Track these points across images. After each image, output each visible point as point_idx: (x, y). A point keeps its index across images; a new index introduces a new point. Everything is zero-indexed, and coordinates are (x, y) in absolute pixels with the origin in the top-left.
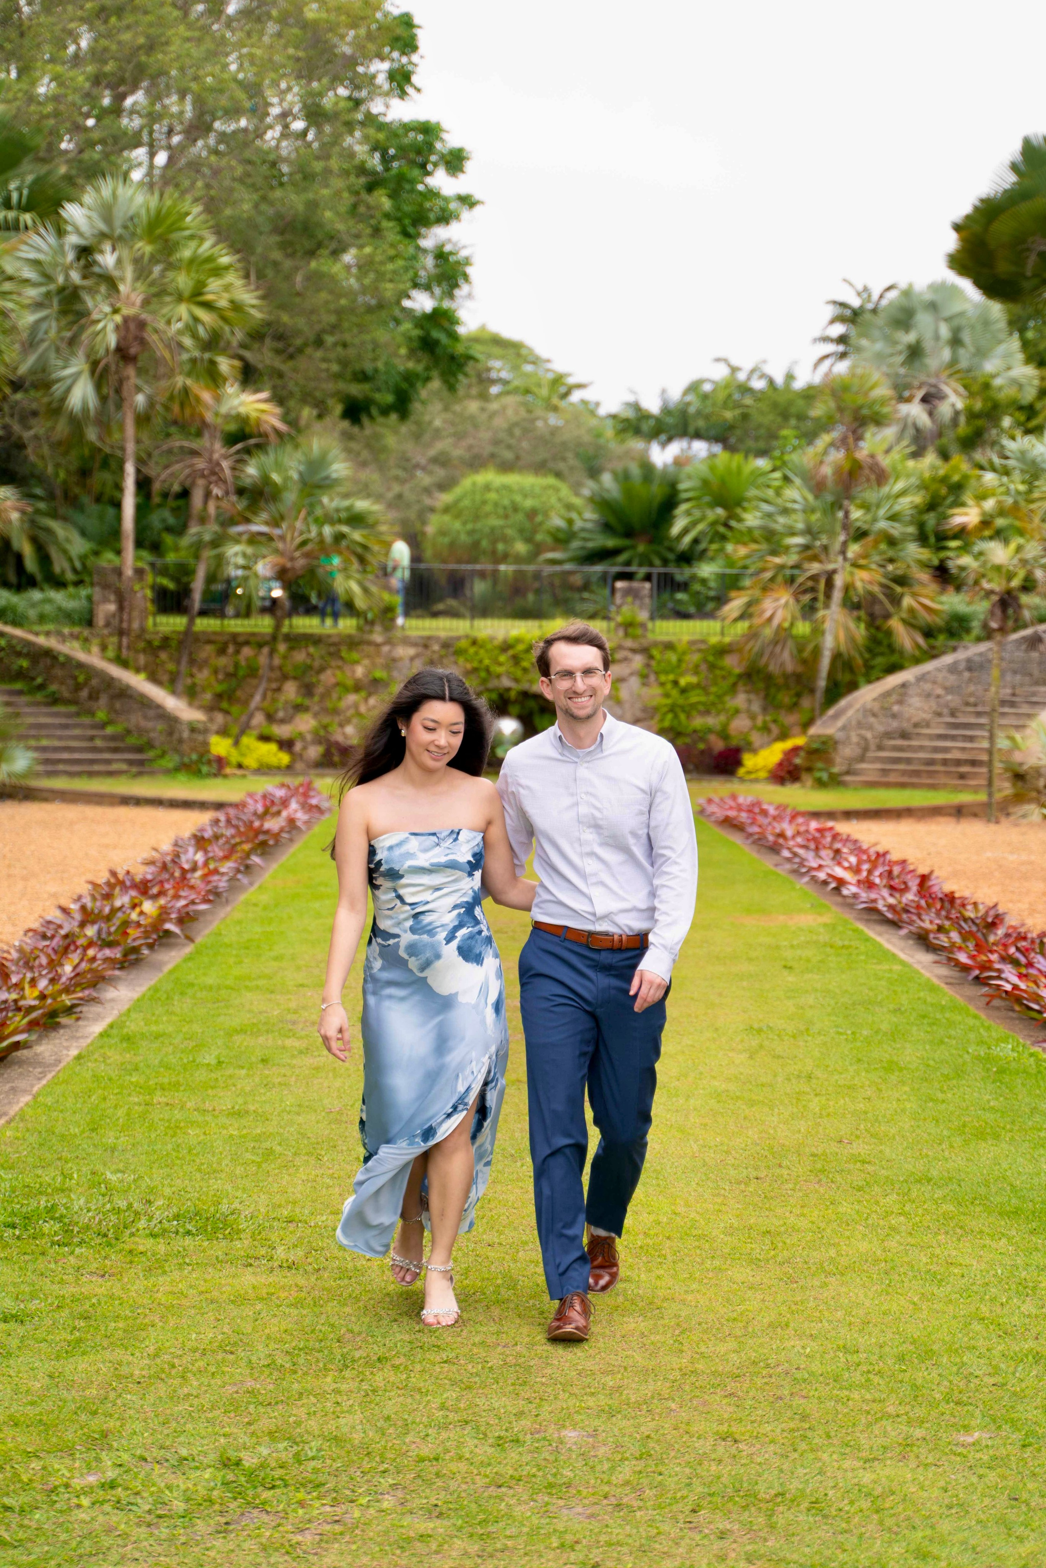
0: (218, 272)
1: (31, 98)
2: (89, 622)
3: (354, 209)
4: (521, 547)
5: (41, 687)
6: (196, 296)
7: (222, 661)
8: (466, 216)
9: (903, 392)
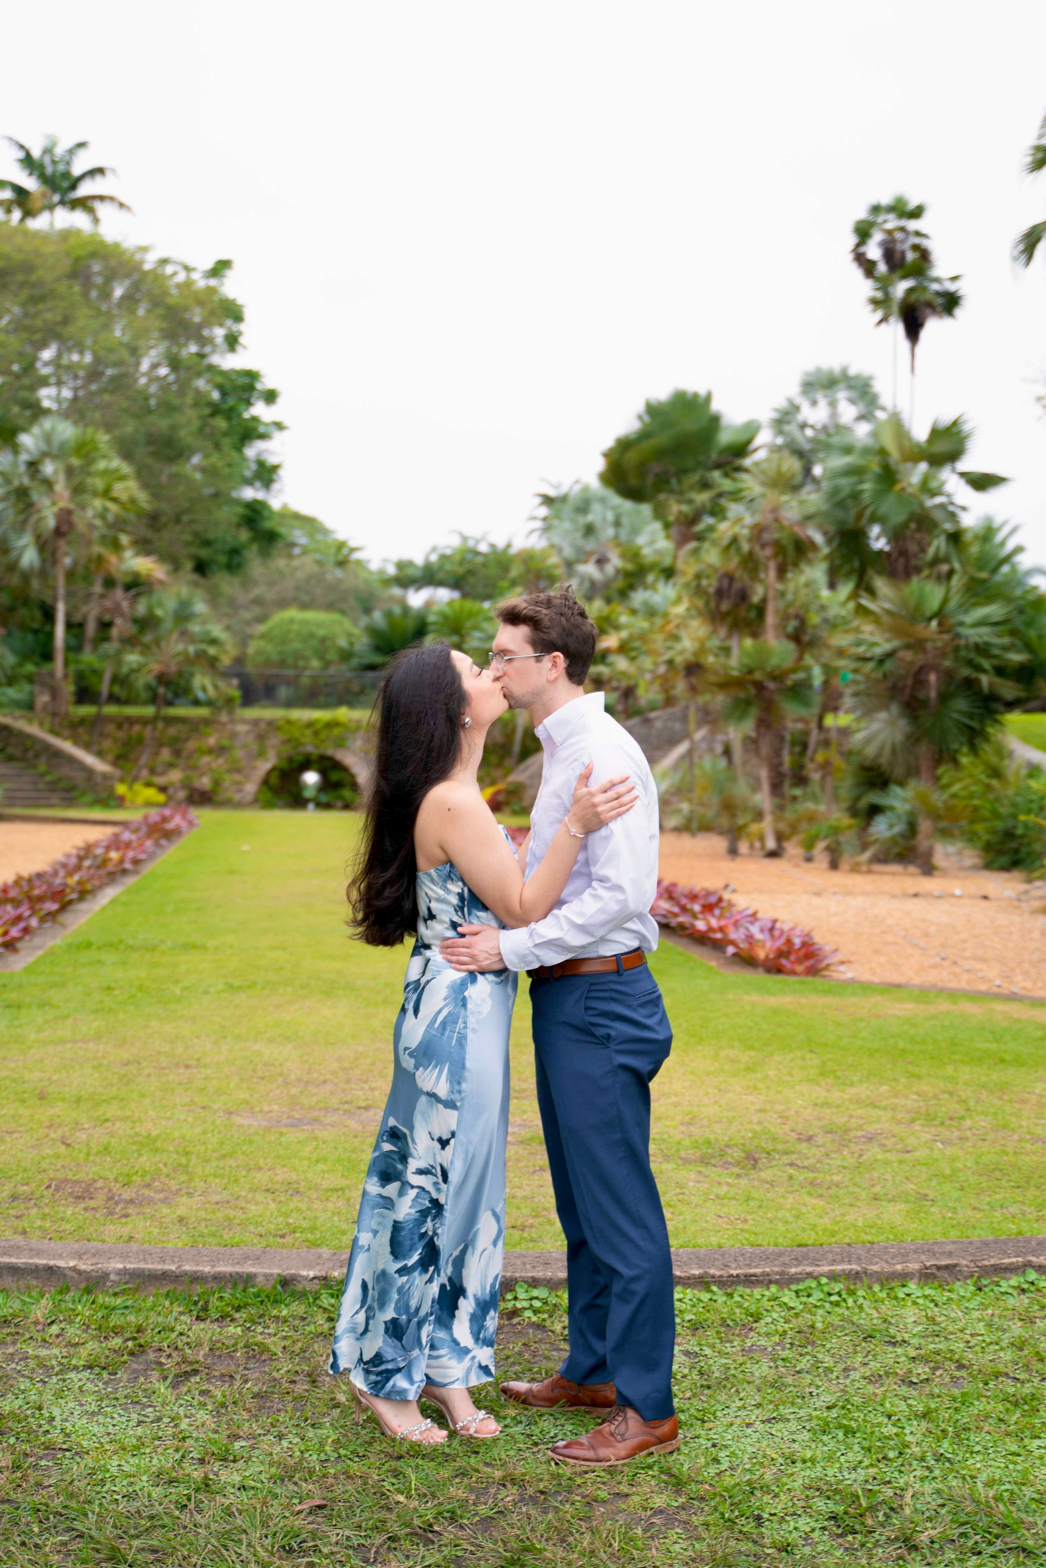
0: (123, 478)
2: (31, 707)
3: (201, 429)
4: (316, 664)
6: (106, 493)
7: (121, 735)
8: (278, 436)
9: (583, 556)
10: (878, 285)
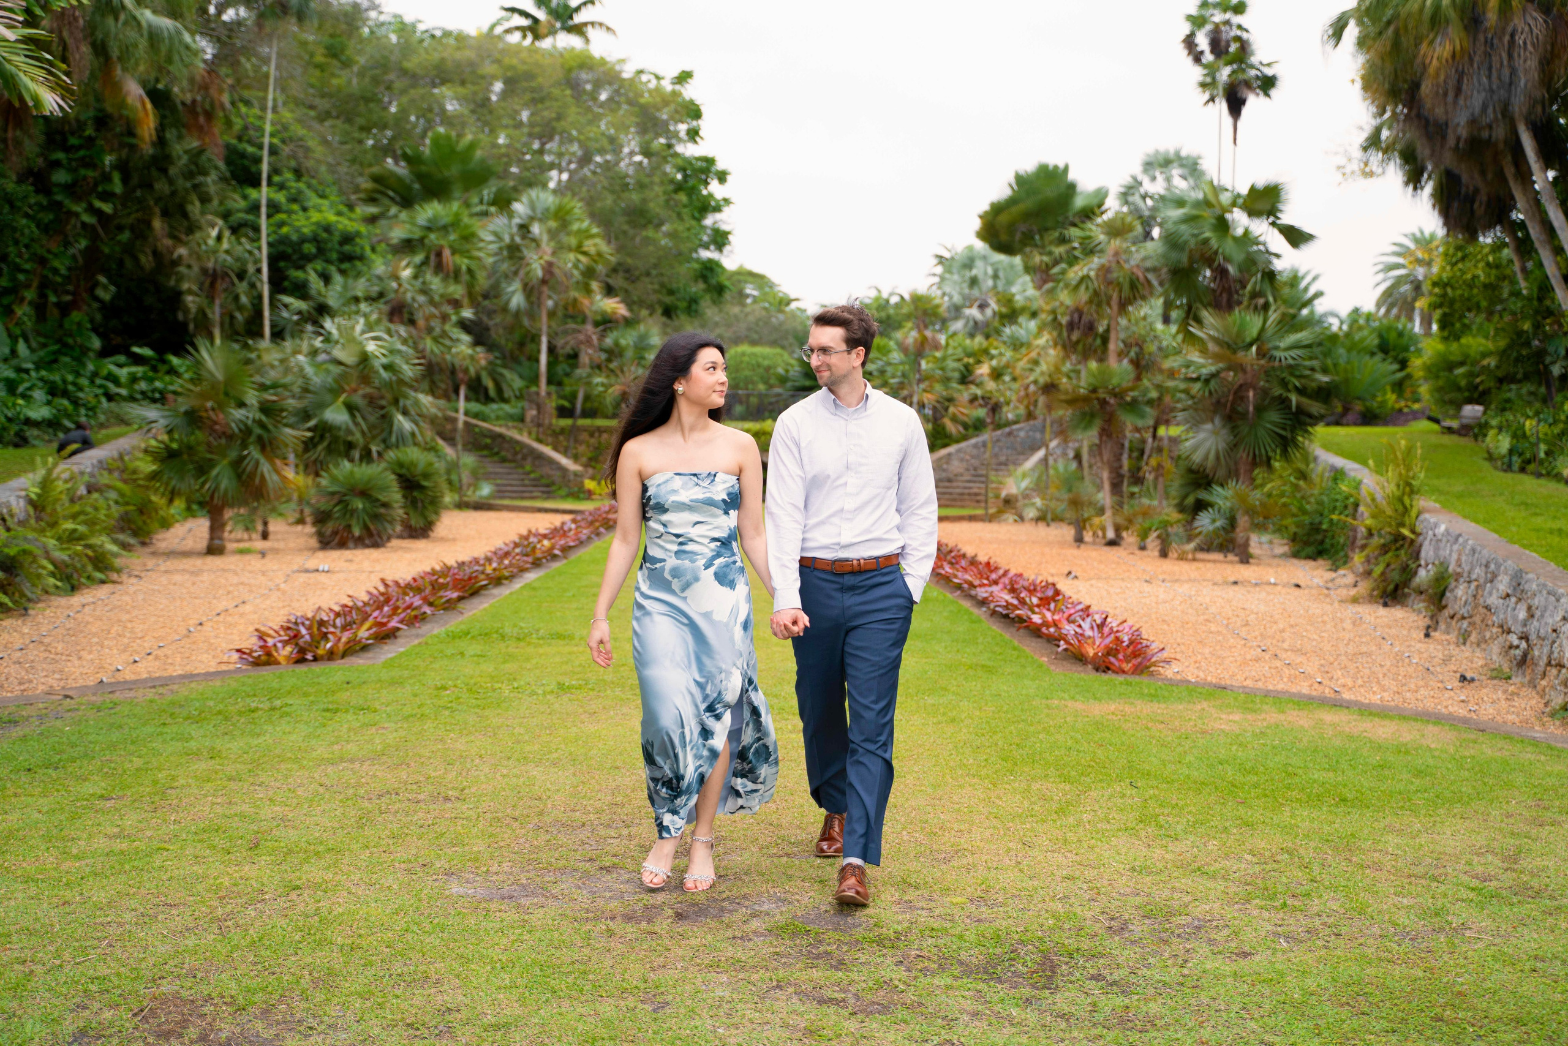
0: (592, 236)
1: (495, 145)
2: (522, 419)
3: (667, 201)
4: (762, 387)
5: (497, 454)
6: (579, 249)
7: (592, 441)
8: (726, 209)
9: (969, 302)
10: (1205, 72)
